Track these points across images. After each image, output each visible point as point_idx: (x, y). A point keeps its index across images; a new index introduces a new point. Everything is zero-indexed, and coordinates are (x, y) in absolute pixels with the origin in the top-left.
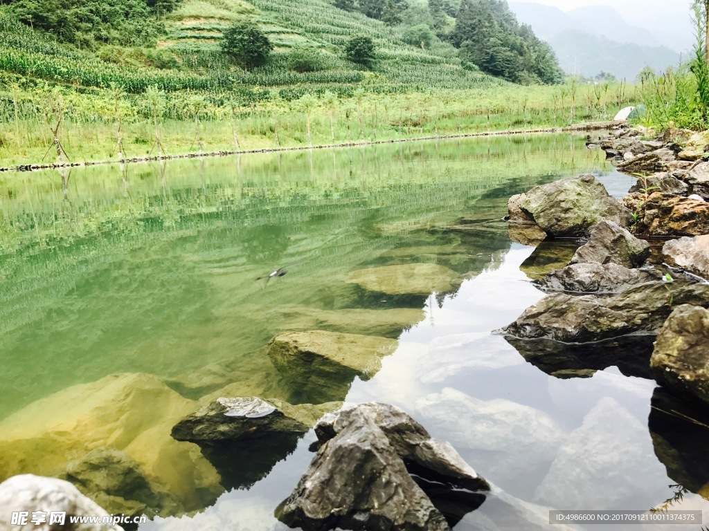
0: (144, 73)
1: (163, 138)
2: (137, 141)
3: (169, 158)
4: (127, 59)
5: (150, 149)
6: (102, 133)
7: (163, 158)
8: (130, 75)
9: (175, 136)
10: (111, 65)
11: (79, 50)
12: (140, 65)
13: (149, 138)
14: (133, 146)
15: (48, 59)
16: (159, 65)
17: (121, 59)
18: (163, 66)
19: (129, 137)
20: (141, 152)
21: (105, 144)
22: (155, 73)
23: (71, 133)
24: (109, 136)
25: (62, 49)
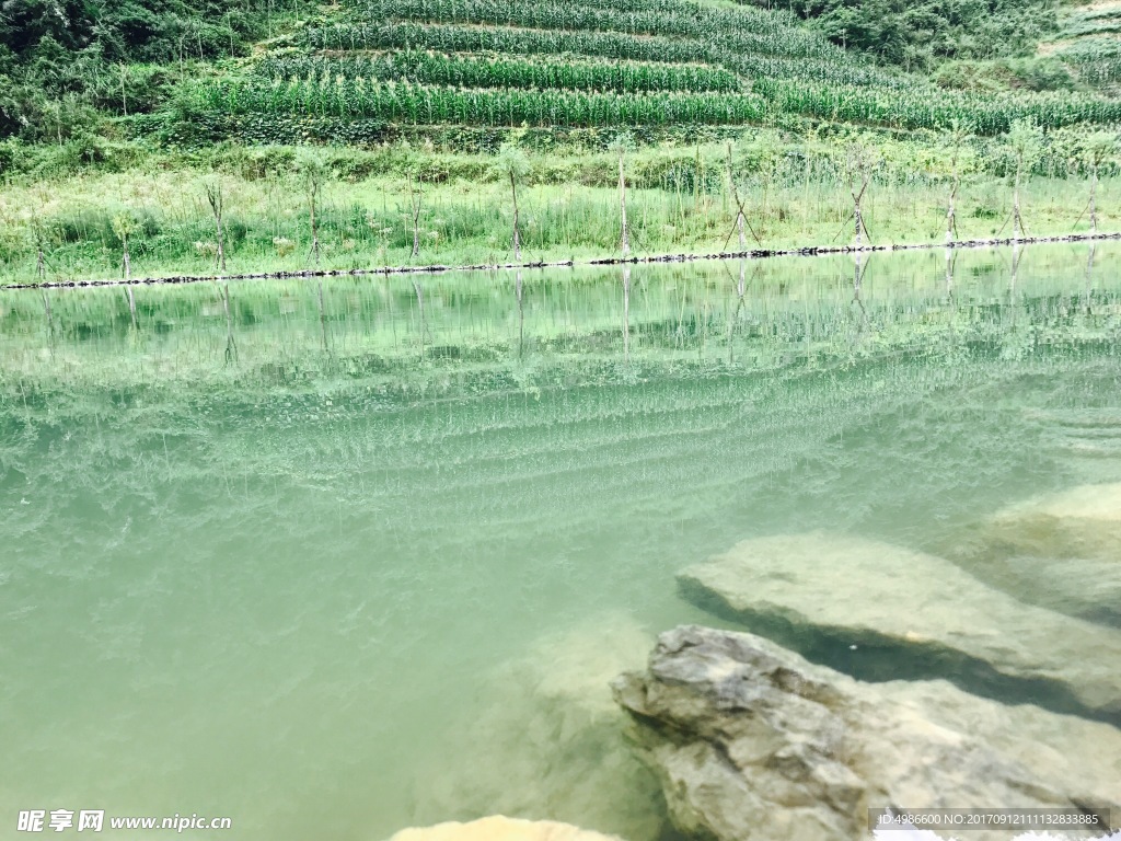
0: (1005, 102)
1: (1025, 207)
2: (978, 213)
3: (1032, 241)
4: (980, 81)
5: (998, 227)
6: (923, 200)
7: (1020, 241)
8: (981, 106)
9: (1047, 205)
10: (952, 92)
11: (907, 74)
12: (1001, 89)
13: (999, 208)
14: (969, 222)
15: (859, 93)
16: (1035, 84)
17: (970, 82)
18: (1042, 85)
19: (965, 207)
20: (982, 230)
21: (926, 218)
22: (1025, 98)
23: (878, 203)
24: (935, 206)
25: (881, 75)
